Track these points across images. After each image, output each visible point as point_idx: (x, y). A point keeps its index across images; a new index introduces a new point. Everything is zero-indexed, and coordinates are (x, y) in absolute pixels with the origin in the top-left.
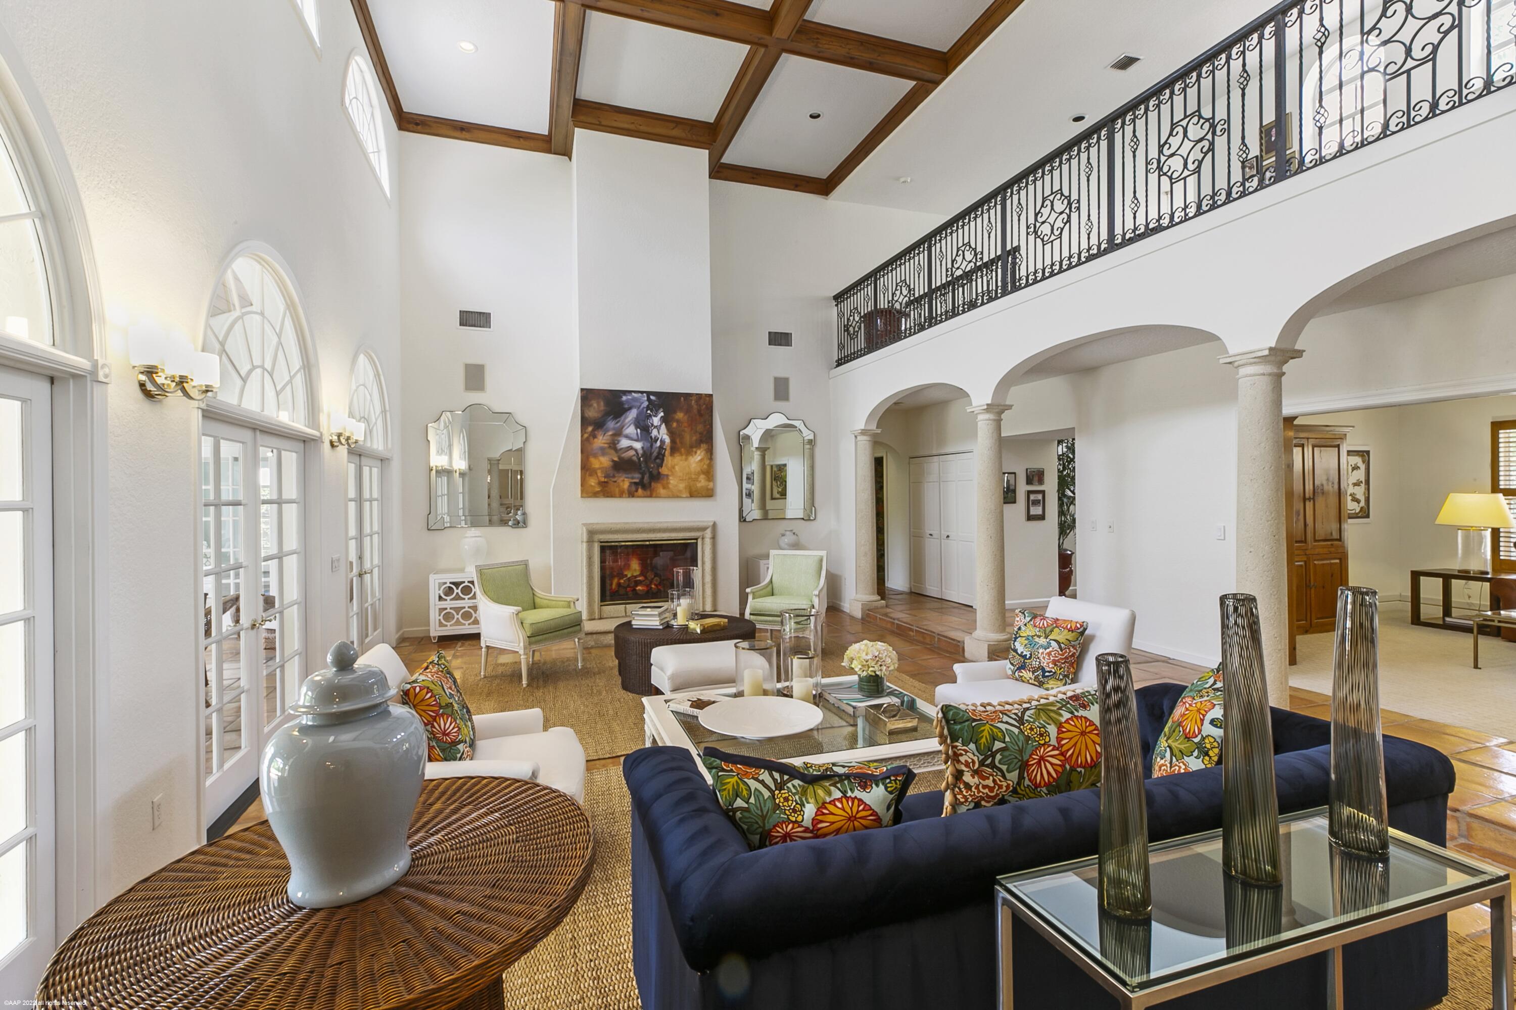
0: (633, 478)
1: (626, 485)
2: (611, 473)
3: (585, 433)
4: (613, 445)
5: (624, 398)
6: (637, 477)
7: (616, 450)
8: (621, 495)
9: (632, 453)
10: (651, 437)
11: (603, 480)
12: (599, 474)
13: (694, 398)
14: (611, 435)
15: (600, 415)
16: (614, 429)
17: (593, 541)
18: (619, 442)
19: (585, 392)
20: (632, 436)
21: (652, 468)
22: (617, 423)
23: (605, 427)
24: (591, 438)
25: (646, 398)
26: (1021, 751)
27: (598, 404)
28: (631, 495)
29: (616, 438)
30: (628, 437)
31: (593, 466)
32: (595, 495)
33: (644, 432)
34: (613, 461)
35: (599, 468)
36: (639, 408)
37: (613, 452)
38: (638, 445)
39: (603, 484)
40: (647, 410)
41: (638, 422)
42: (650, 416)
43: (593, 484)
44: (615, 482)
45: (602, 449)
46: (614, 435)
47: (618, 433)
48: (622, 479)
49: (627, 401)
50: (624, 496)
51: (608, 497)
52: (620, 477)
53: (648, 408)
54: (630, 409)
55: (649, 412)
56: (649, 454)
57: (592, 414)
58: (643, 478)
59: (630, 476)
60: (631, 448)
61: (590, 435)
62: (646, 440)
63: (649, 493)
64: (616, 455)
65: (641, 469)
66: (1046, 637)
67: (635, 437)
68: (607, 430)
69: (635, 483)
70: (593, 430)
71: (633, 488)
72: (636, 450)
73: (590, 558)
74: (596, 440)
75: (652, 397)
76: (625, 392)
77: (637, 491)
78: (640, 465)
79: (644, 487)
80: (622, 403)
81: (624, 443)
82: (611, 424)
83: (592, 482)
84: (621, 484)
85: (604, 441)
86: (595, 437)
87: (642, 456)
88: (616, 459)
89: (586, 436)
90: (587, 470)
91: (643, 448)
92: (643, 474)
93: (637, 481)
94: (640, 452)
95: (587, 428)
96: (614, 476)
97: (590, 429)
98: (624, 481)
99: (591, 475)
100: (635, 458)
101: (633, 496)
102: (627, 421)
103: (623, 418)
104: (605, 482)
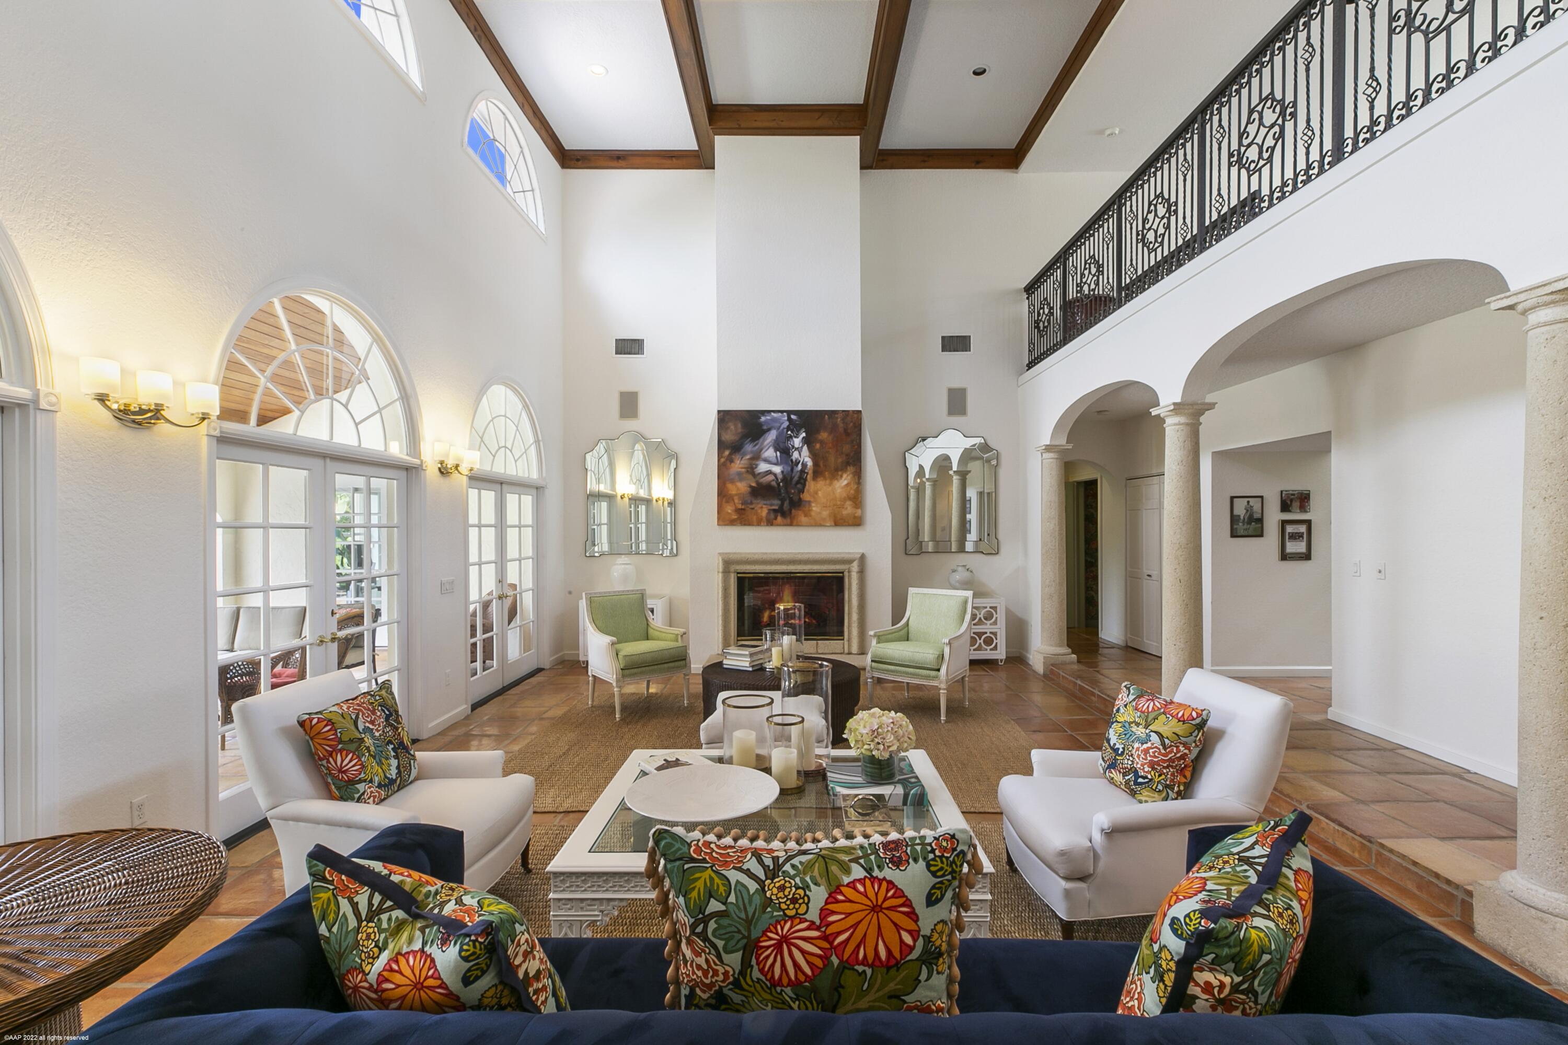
0: (771, 505)
1: (764, 513)
2: (748, 499)
3: (722, 457)
4: (751, 469)
5: (763, 419)
6: (776, 504)
7: (754, 475)
8: (759, 524)
9: (771, 477)
10: (792, 460)
11: (740, 506)
12: (736, 501)
13: (840, 416)
14: (749, 459)
15: (736, 438)
16: (752, 452)
17: (729, 572)
18: (757, 466)
19: (722, 414)
20: (770, 459)
21: (793, 494)
22: (755, 446)
23: (743, 451)
24: (728, 463)
25: (786, 418)
26: (749, 922)
27: (736, 426)
28: (770, 523)
29: (754, 462)
30: (767, 461)
31: (730, 492)
32: (732, 523)
33: (784, 455)
34: (751, 487)
35: (736, 495)
36: (779, 429)
37: (751, 477)
38: (777, 469)
39: (741, 512)
40: (787, 431)
41: (778, 444)
42: (791, 437)
43: (729, 511)
44: (753, 509)
45: (739, 474)
46: (752, 459)
47: (757, 457)
48: (760, 506)
49: (766, 422)
50: (762, 524)
51: (745, 525)
52: (758, 504)
53: (788, 428)
54: (769, 430)
55: (789, 433)
56: (789, 479)
57: (729, 437)
58: (782, 504)
59: (768, 502)
60: (769, 472)
61: (727, 460)
62: (786, 463)
63: (788, 521)
64: (754, 480)
65: (780, 495)
66: (1146, 727)
67: (774, 460)
68: (744, 454)
69: (774, 510)
70: (730, 454)
71: (772, 516)
72: (775, 475)
73: (726, 590)
74: (732, 464)
75: (793, 417)
76: (764, 412)
77: (776, 518)
78: (780, 491)
79: (784, 515)
80: (760, 425)
81: (763, 467)
82: (749, 447)
83: (729, 509)
84: (759, 511)
85: (741, 466)
86: (732, 461)
87: (782, 481)
88: (754, 484)
89: (723, 460)
90: (724, 496)
91: (782, 472)
92: (783, 501)
93: (776, 508)
94: (780, 477)
95: (723, 452)
96: (751, 503)
97: (727, 453)
98: (762, 508)
99: (727, 502)
100: (774, 483)
101: (772, 525)
102: (766, 443)
103: (761, 440)
104: (742, 509)
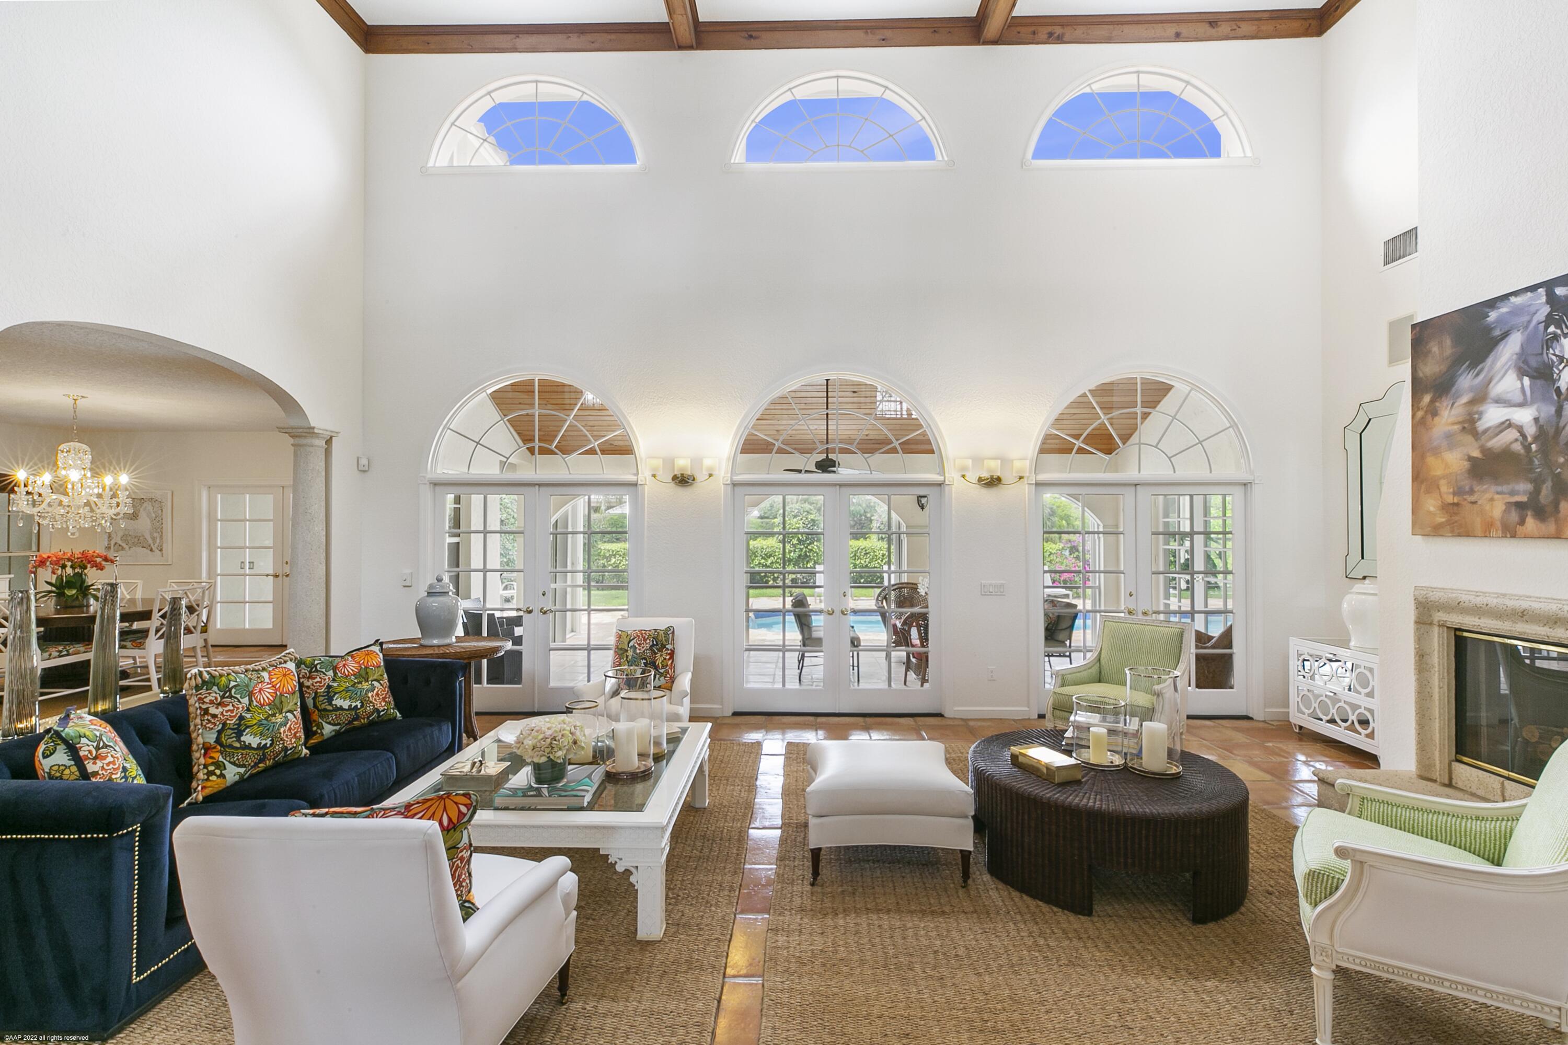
0: (1512, 493)
1: (1497, 510)
2: (1466, 484)
3: (1419, 409)
4: (1469, 425)
5: (1493, 316)
6: (1522, 490)
7: (1475, 434)
8: (1487, 533)
9: (1510, 435)
10: (1558, 391)
11: (1450, 499)
12: (1444, 489)
14: (1465, 404)
15: (1443, 368)
16: (1471, 389)
17: (1431, 624)
18: (1481, 414)
19: (1418, 329)
20: (1508, 397)
21: (1561, 466)
22: (1477, 375)
23: (1454, 390)
24: (1429, 417)
25: (1544, 299)
27: (1441, 344)
28: (1510, 532)
29: (1475, 409)
30: (1500, 401)
31: (1433, 473)
32: (1436, 531)
33: (1539, 383)
34: (1470, 459)
35: (1444, 477)
36: (1526, 327)
37: (1469, 439)
38: (1525, 417)
39: (1451, 509)
40: (1546, 328)
41: (1525, 362)
42: (1556, 337)
43: (1432, 509)
44: (1474, 503)
45: (1449, 436)
46: (1472, 402)
47: (1480, 397)
48: (1488, 496)
49: (1499, 321)
50: (1493, 533)
51: (1459, 535)
52: (1484, 492)
53: (1549, 321)
54: (1505, 335)
55: (1552, 329)
56: (1552, 431)
57: (1431, 369)
58: (1537, 492)
59: (1505, 488)
60: (1508, 425)
61: (1426, 412)
62: (1545, 399)
63: (1551, 527)
64: (1476, 445)
65: (1531, 470)
67: (1518, 398)
68: (1457, 396)
69: (1520, 506)
70: (1432, 401)
71: (1514, 516)
72: (1520, 429)
73: (1421, 657)
74: (1437, 419)
75: (1560, 291)
76: (1492, 303)
77: (1522, 522)
78: (1531, 462)
79: (1541, 514)
80: (1488, 329)
81: (1493, 415)
82: (1466, 382)
83: (1431, 504)
84: (1488, 507)
85: (1451, 420)
86: (1434, 413)
87: (1536, 438)
88: (1476, 454)
89: (1420, 414)
90: (1422, 482)
91: (1536, 420)
92: (1538, 483)
93: (1524, 499)
94: (1531, 431)
95: (1420, 400)
96: (1472, 492)
97: (1427, 399)
98: (1492, 500)
99: (1428, 491)
100: (1517, 447)
101: (1513, 536)
102: (1499, 364)
103: (1489, 361)
104: (1454, 504)
